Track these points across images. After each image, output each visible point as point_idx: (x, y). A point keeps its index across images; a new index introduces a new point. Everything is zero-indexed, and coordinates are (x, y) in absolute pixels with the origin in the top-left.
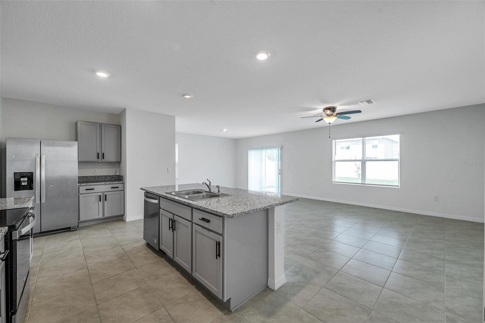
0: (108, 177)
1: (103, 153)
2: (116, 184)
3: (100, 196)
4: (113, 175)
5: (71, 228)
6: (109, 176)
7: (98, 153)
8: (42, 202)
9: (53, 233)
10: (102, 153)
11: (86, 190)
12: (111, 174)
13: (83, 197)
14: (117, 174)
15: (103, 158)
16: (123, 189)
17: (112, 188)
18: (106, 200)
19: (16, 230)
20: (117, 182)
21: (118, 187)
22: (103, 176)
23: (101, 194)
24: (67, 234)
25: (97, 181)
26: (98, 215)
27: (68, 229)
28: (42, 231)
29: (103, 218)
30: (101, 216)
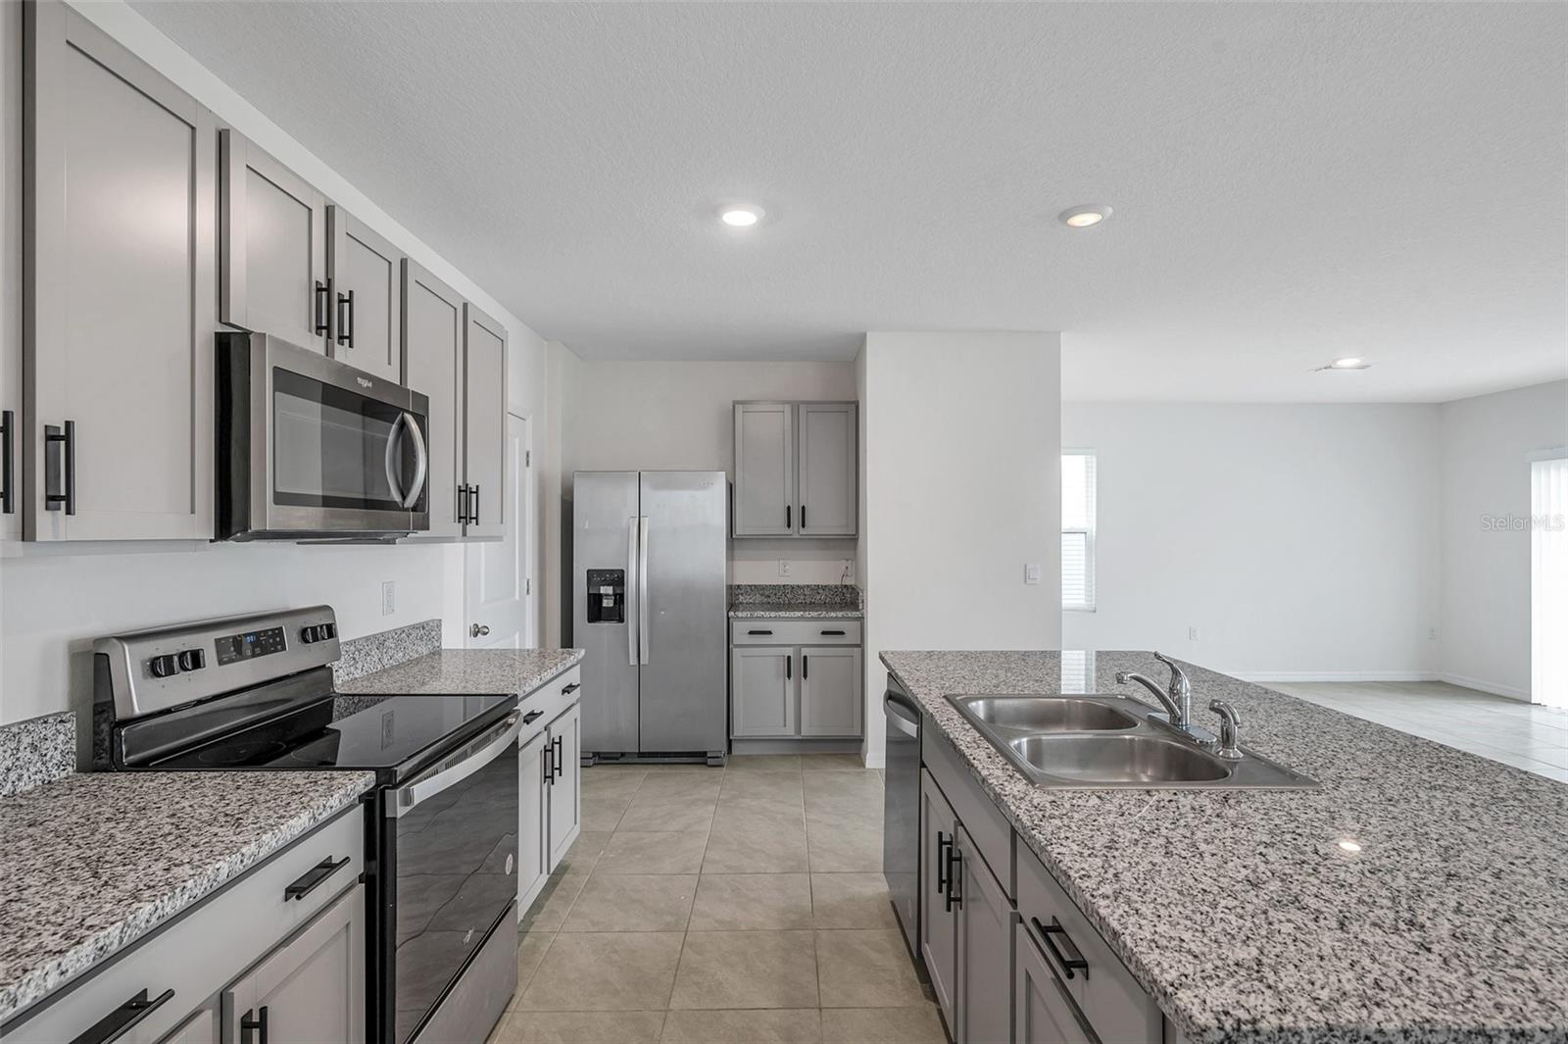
0: (821, 591)
1: (803, 508)
2: (835, 620)
3: (789, 657)
4: (836, 587)
5: (709, 755)
6: (824, 588)
7: (789, 508)
8: (641, 663)
9: (666, 760)
10: (801, 506)
11: (751, 633)
12: (832, 583)
13: (743, 657)
14: (849, 582)
15: (803, 526)
16: (859, 643)
17: (824, 633)
18: (805, 676)
19: (396, 786)
20: (840, 614)
21: (842, 633)
22: (808, 586)
23: (789, 652)
24: (698, 773)
25: (790, 603)
26: (782, 724)
27: (699, 758)
28: (641, 751)
29: (796, 738)
30: (790, 731)
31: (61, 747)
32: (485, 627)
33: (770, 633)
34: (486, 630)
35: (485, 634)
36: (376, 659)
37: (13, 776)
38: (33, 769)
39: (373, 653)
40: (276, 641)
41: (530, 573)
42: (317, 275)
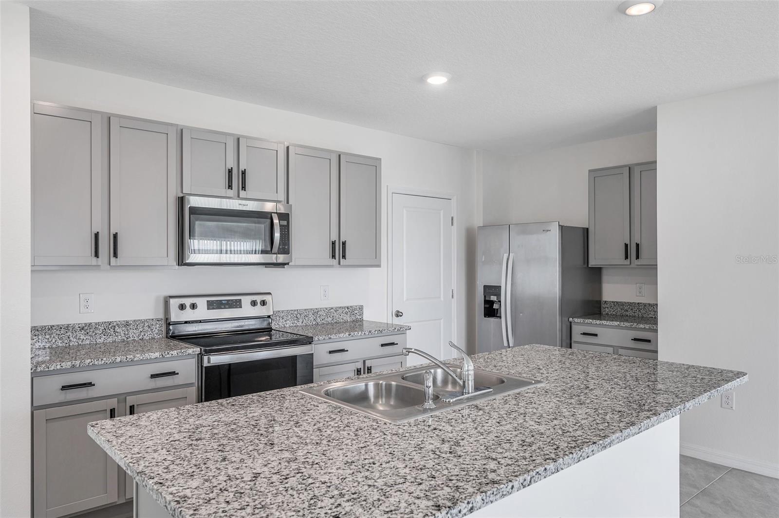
31: (158, 328)
32: (402, 313)
33: (596, 335)
34: (401, 314)
35: (401, 316)
36: (312, 318)
37: (142, 334)
38: (149, 333)
39: (310, 316)
40: (237, 304)
41: (454, 286)
42: (229, 167)
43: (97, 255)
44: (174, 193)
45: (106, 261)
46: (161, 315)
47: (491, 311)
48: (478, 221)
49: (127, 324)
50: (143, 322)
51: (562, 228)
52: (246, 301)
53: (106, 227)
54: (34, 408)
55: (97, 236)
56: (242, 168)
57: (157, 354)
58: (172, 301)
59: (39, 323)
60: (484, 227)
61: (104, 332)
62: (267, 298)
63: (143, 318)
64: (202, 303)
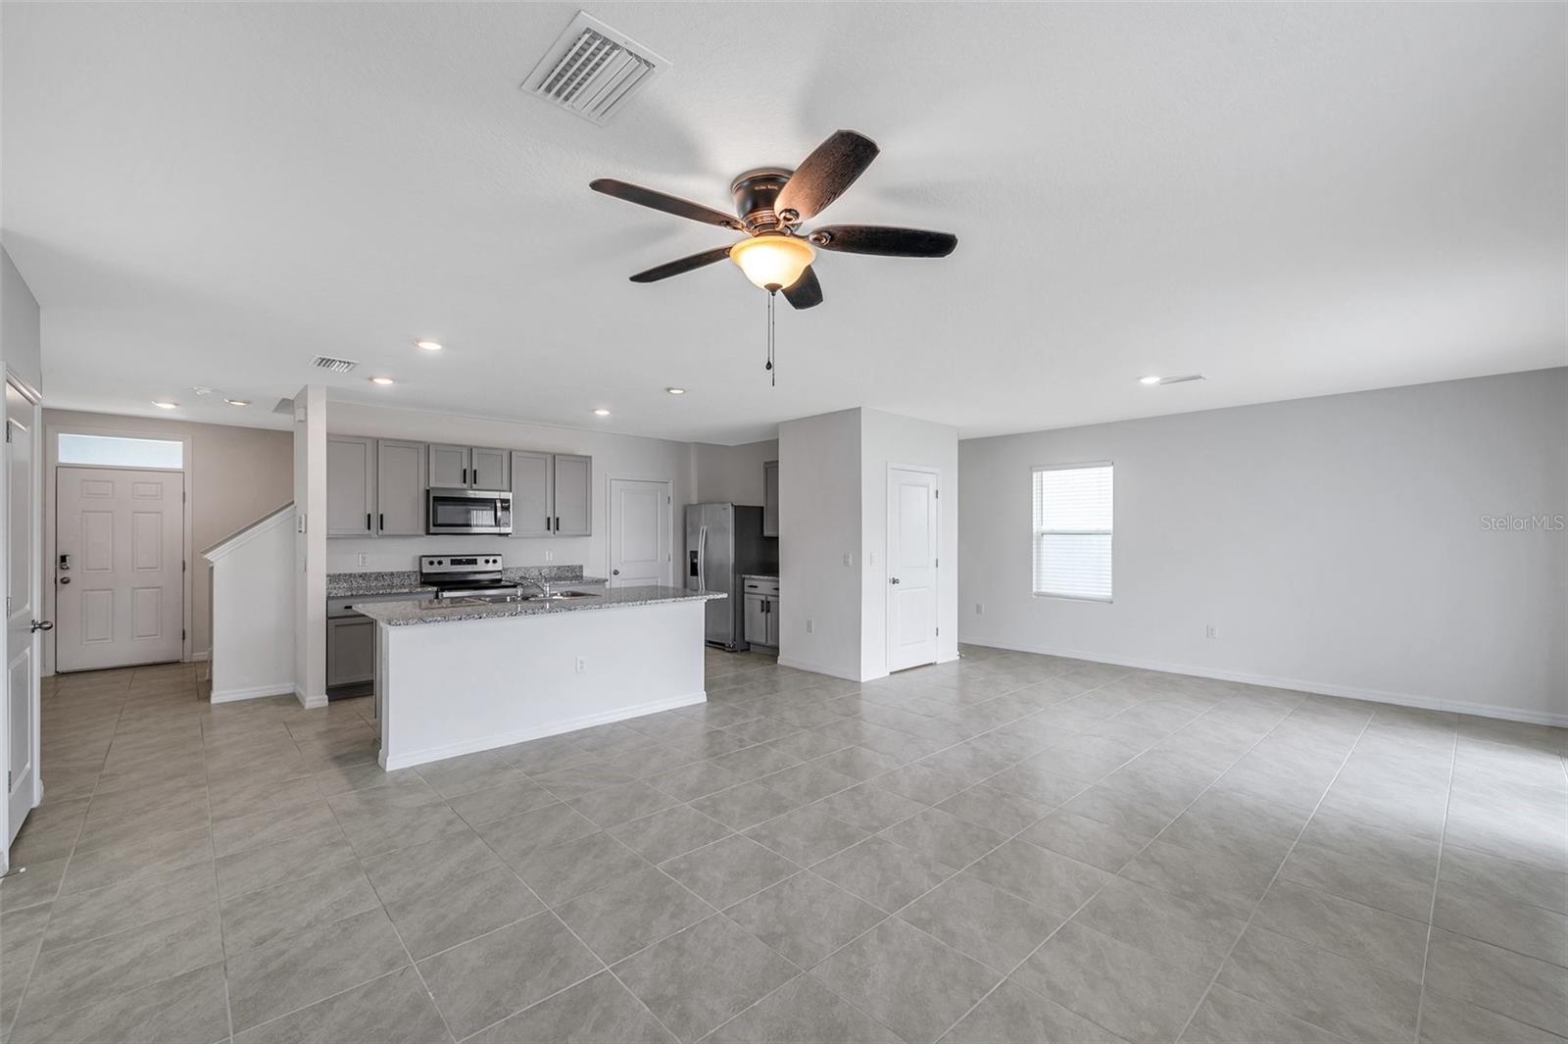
3: (763, 601)
9: (714, 645)
11: (750, 586)
13: (748, 599)
17: (775, 589)
18: (769, 611)
23: (764, 598)
27: (723, 646)
31: (412, 576)
32: (619, 572)
35: (618, 574)
37: (403, 581)
38: (407, 581)
39: (536, 572)
40: (474, 562)
41: (671, 551)
42: (464, 467)
43: (369, 528)
44: (422, 488)
45: (375, 531)
46: (417, 569)
47: (694, 571)
48: (694, 500)
49: (392, 574)
50: (404, 573)
51: (737, 509)
52: (481, 560)
53: (375, 511)
54: (328, 618)
55: (369, 516)
56: (474, 468)
57: (407, 590)
58: (423, 559)
59: (332, 572)
60: (700, 504)
61: (376, 579)
62: (498, 558)
63: (403, 570)
64: (447, 561)
